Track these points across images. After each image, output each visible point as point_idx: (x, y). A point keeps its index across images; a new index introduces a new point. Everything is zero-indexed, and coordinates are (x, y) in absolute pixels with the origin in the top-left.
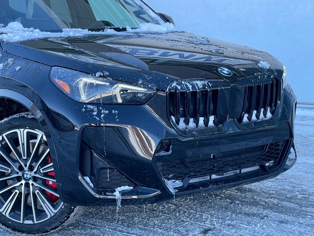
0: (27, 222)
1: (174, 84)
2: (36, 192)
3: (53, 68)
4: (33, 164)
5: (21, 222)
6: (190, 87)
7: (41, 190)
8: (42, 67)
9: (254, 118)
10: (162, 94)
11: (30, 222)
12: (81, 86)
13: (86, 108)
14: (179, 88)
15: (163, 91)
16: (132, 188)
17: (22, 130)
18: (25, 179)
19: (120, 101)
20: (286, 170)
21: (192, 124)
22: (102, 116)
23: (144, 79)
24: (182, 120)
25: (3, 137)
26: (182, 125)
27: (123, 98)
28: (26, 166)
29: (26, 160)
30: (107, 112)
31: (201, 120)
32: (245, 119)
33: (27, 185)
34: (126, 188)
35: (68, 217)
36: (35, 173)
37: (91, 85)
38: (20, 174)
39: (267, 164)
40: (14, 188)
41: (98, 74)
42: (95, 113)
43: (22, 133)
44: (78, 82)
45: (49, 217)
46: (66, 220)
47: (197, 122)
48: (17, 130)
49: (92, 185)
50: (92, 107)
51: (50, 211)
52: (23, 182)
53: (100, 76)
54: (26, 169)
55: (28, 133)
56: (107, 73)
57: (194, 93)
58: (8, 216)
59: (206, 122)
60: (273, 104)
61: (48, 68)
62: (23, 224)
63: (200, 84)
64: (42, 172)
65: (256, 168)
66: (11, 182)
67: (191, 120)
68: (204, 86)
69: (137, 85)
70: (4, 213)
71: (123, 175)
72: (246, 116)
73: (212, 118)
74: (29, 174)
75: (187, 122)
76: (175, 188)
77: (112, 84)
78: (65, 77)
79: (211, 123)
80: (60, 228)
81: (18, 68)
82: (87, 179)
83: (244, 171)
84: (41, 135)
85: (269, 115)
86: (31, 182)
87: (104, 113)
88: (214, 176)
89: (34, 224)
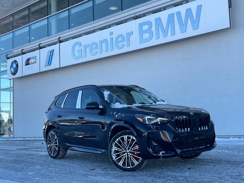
0: (128, 167)
1: (176, 117)
2: (131, 157)
3: (136, 114)
4: (130, 147)
5: (126, 167)
6: (182, 118)
7: (132, 156)
8: (131, 114)
9: (202, 129)
10: (173, 120)
11: (129, 167)
12: (146, 119)
13: (149, 126)
14: (178, 118)
15: (173, 119)
16: (165, 152)
17: (125, 136)
18: (127, 153)
19: (159, 123)
20: (214, 148)
21: (183, 130)
22: (154, 128)
23: (166, 116)
24: (180, 129)
25: (119, 139)
26: (180, 131)
27: (160, 122)
28: (127, 148)
29: (127, 146)
30: (156, 127)
31: (186, 129)
32: (199, 129)
33: (128, 155)
34: (163, 152)
35: (142, 165)
36: (130, 150)
37: (150, 119)
38: (125, 151)
39: (208, 145)
40: (123, 156)
41: (151, 115)
42: (152, 127)
43: (125, 137)
44: (145, 118)
45: (136, 165)
46: (142, 166)
47: (184, 129)
48: (124, 136)
49: (152, 151)
50: (151, 125)
51: (136, 163)
52: (126, 154)
53: (152, 116)
54: (127, 149)
55: (127, 137)
56: (154, 115)
57: (183, 120)
58: (121, 166)
59: (187, 130)
60: (208, 125)
61: (134, 115)
62: (127, 168)
63: (184, 117)
64: (133, 150)
65: (204, 147)
66: (122, 154)
67: (183, 129)
68: (186, 117)
69: (164, 118)
70: (120, 165)
71: (162, 148)
72: (200, 128)
73: (189, 129)
74: (128, 151)
75: (181, 130)
76: (179, 152)
77: (156, 118)
78: (140, 117)
79: (189, 130)
80: (140, 169)
81: (123, 116)
82: (151, 149)
83: (200, 147)
84: (132, 137)
85: (207, 128)
86: (129, 153)
87: (155, 127)
88: (191, 149)
89: (131, 168)
